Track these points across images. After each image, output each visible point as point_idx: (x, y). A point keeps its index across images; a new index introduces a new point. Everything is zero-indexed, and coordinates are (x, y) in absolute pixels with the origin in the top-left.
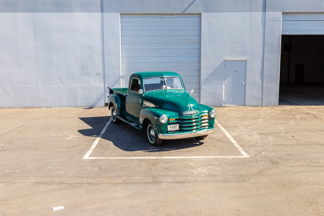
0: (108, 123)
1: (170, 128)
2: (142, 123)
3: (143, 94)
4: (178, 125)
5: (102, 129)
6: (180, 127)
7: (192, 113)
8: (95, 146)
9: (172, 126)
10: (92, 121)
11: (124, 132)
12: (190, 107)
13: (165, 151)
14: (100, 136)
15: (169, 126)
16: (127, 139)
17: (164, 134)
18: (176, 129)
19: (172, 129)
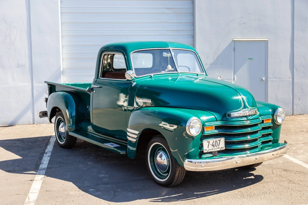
0: (50, 148)
1: (208, 145)
2: (135, 140)
3: (134, 82)
4: (223, 140)
5: (41, 158)
6: (227, 143)
7: (248, 114)
8: (37, 194)
9: (212, 141)
10: (15, 145)
11: (89, 163)
12: (242, 101)
13: (197, 197)
14: (41, 171)
15: (205, 142)
16: (103, 175)
17: (193, 160)
18: (220, 148)
19: (212, 147)
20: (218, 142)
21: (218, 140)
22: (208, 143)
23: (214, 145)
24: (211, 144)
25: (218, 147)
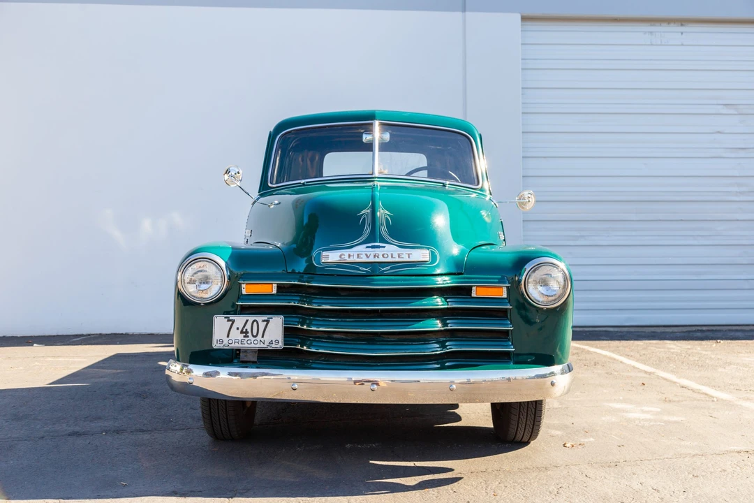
1: (225, 330)
4: (276, 321)
12: (369, 221)
18: (267, 343)
19: (241, 337)
22: (231, 322)
23: (249, 330)
24: (238, 329)
25: (259, 338)
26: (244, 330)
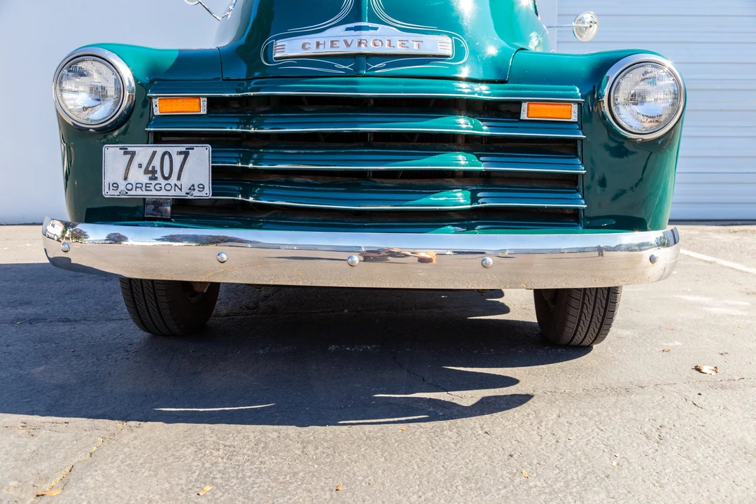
1: (121, 168)
4: (199, 153)
9: (142, 150)
15: (112, 153)
18: (185, 190)
19: (145, 179)
20: (178, 160)
21: (180, 153)
22: (128, 157)
23: (158, 168)
24: (140, 166)
25: (173, 180)
26: (150, 169)
